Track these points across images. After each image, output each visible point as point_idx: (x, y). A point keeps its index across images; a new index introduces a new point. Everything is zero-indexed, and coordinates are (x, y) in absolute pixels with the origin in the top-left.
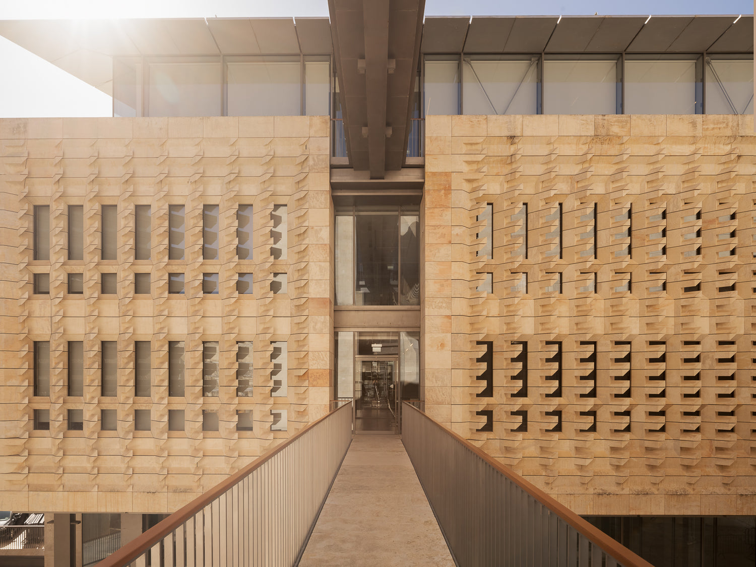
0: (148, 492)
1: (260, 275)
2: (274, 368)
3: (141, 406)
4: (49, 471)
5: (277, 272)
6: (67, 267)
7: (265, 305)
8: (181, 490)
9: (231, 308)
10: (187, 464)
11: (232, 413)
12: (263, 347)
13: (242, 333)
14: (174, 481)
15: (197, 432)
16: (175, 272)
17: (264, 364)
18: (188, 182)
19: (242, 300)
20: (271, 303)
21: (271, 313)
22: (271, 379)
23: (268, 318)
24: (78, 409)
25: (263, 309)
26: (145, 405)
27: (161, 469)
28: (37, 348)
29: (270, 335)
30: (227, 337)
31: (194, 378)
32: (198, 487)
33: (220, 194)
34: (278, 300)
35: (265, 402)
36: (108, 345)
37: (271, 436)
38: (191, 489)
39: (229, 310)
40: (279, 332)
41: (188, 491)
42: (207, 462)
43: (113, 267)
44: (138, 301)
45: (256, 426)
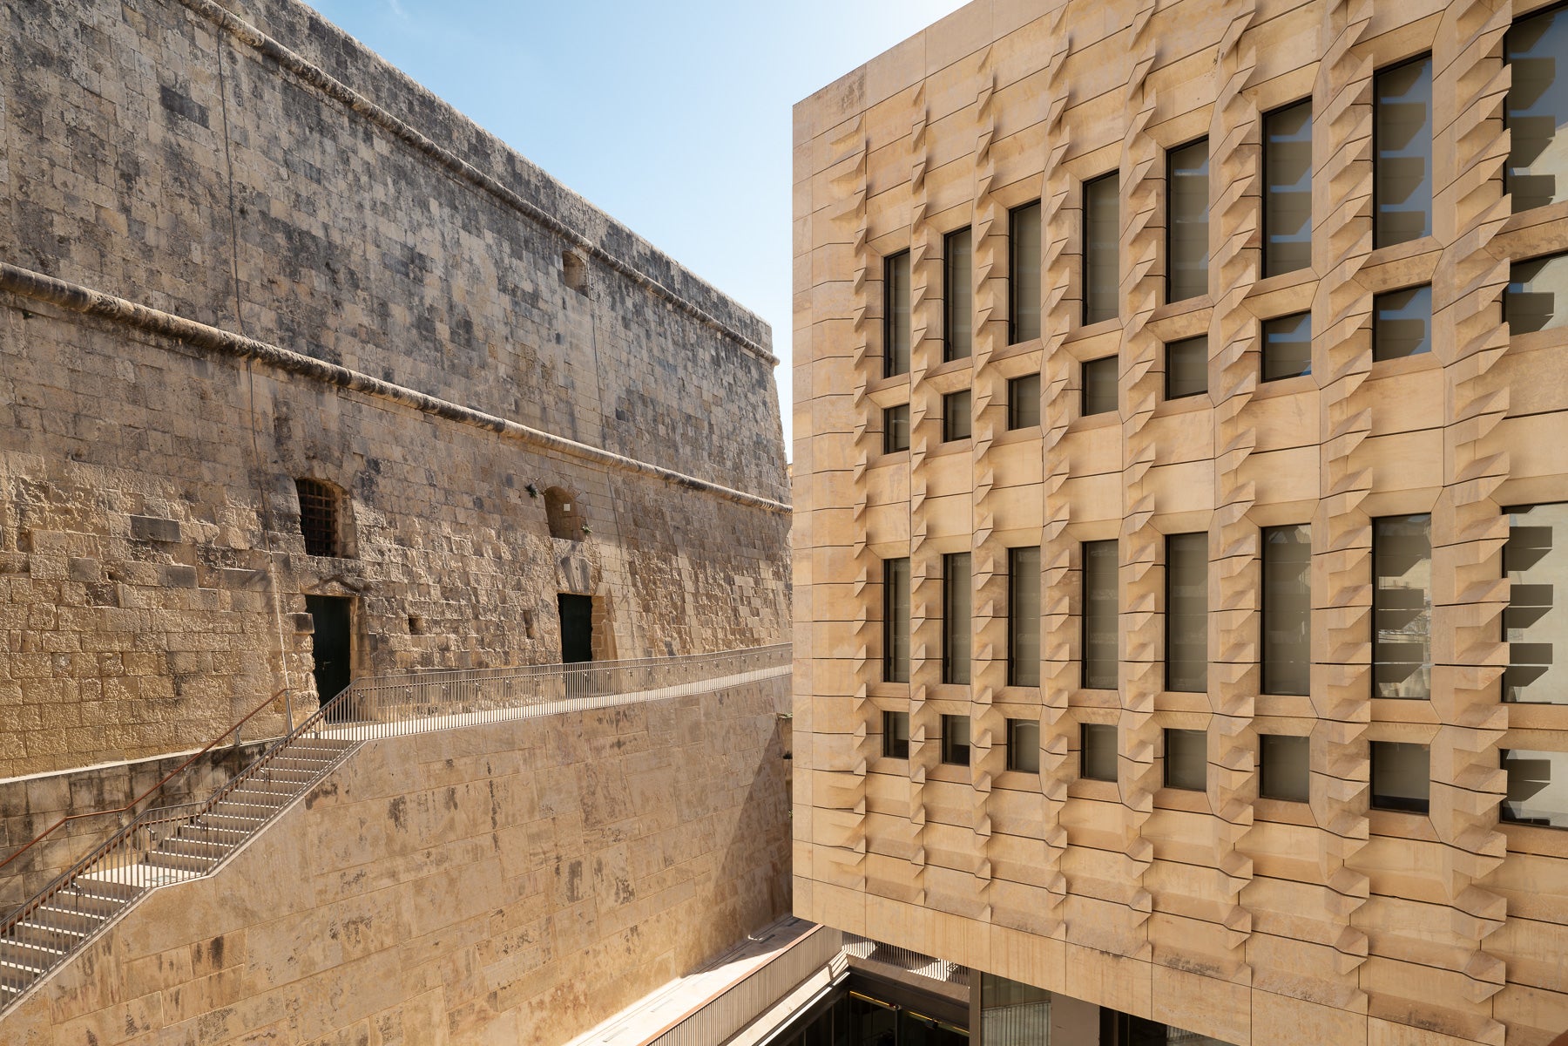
0: (1102, 952)
1: (1457, 281)
2: (1512, 602)
3: (1094, 713)
4: (901, 853)
5: (1531, 253)
6: (939, 379)
7: (1479, 379)
8: (1191, 966)
9: (1351, 410)
10: (1212, 892)
11: (1353, 750)
12: (1470, 527)
13: (1389, 488)
14: (1169, 934)
15: (1239, 801)
16: (1183, 336)
17: (1473, 586)
18: (1216, 61)
19: (1390, 380)
20: (1496, 367)
21: (1501, 402)
22: (1504, 639)
23: (1486, 425)
24: (960, 714)
25: (1469, 394)
26: (1102, 711)
27: (1138, 892)
28: (892, 573)
29: (1498, 481)
30: (1334, 508)
31: (1233, 639)
32: (1240, 966)
33: (1314, 57)
34: (1535, 354)
35: (1474, 719)
36: (1026, 558)
37: (1499, 844)
38: (1217, 970)
39: (1344, 417)
40: (1535, 470)
41: (1209, 972)
42: (1268, 895)
43: (1030, 358)
44: (1086, 434)
45: (1439, 799)
